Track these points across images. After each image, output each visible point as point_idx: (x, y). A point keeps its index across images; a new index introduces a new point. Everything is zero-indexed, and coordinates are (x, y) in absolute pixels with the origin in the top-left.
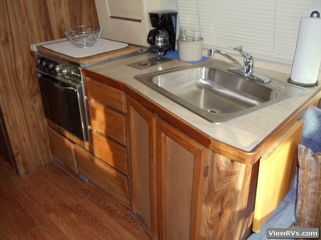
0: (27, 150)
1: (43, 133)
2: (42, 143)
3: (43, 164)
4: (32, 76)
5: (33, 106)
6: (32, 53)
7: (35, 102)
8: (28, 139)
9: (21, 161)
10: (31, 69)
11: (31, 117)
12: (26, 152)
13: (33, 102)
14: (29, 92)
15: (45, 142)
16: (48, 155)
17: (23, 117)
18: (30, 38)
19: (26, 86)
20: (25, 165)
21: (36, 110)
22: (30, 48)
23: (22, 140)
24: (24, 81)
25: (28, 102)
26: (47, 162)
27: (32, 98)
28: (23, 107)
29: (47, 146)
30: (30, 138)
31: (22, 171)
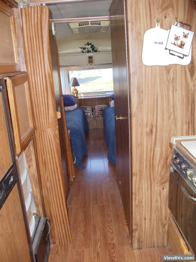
0: (145, 228)
1: (164, 218)
2: (160, 227)
3: (156, 245)
4: (167, 165)
5: (160, 192)
6: (171, 145)
7: (163, 189)
8: (149, 219)
9: (137, 237)
10: (167, 159)
11: (157, 201)
12: (143, 230)
13: (162, 189)
14: (160, 178)
15: (164, 226)
16: (163, 239)
17: (149, 199)
18: (172, 132)
19: (159, 173)
20: (139, 241)
21: (162, 196)
22: (170, 140)
23: (143, 219)
24: (158, 168)
25: (157, 188)
26: (160, 245)
27: (161, 185)
28: (151, 191)
29: (164, 231)
30: (151, 219)
31: (136, 245)
